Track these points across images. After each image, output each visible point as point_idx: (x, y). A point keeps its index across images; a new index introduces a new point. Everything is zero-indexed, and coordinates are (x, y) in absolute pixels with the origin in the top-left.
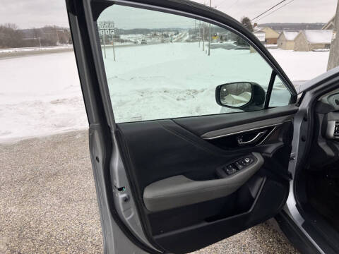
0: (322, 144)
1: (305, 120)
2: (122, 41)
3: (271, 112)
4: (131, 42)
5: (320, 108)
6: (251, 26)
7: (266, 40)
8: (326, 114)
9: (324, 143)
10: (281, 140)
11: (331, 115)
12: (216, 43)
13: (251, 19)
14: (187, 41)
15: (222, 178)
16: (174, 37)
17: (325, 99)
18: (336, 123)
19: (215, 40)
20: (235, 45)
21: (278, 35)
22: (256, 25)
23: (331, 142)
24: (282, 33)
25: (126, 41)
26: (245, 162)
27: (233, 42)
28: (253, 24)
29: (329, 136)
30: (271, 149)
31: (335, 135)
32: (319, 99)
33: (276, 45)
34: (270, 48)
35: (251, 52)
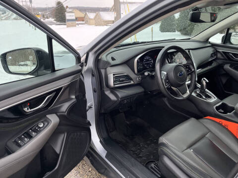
0: (108, 93)
1: (93, 75)
3: (58, 74)
5: (101, 65)
6: (64, 8)
7: (76, 18)
8: (106, 69)
9: (109, 92)
10: (74, 97)
11: (109, 69)
13: (62, 2)
15: (13, 152)
17: (104, 57)
18: (114, 75)
20: (55, 22)
21: (84, 15)
22: (67, 7)
23: (113, 90)
26: (40, 128)
27: (53, 20)
28: (65, 6)
29: (110, 86)
30: (65, 107)
31: (114, 85)
32: (100, 58)
33: (84, 22)
34: (80, 24)
35: (68, 27)
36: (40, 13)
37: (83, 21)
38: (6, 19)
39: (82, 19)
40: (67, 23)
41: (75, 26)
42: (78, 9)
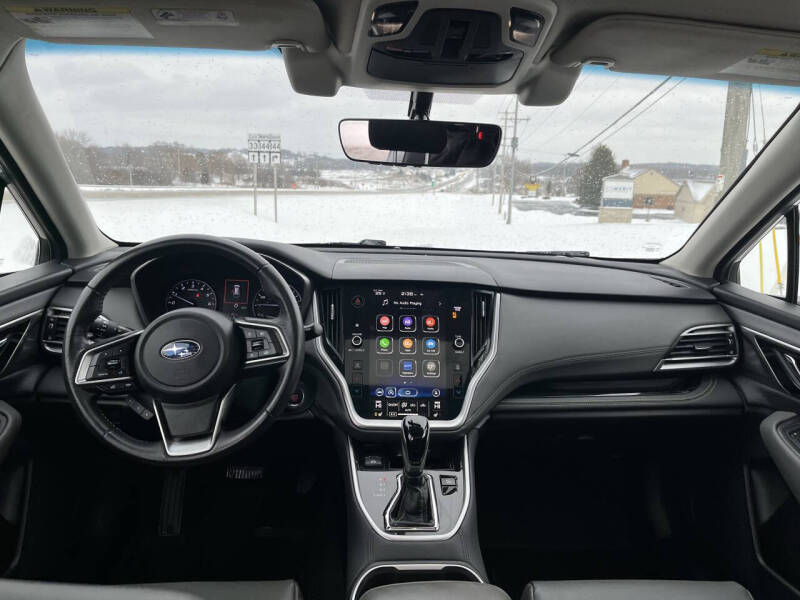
2: (323, 183)
4: (343, 185)
6: (614, 165)
12: (533, 199)
14: (474, 191)
16: (444, 180)
19: (532, 192)
20: (578, 206)
21: (677, 189)
22: (626, 163)
24: (685, 182)
25: (332, 184)
27: (574, 199)
28: (620, 162)
33: (671, 212)
34: (656, 217)
35: (601, 221)
36: (541, 178)
37: (670, 208)
38: (449, 191)
39: (667, 202)
40: (604, 210)
41: (628, 221)
42: (658, 170)
